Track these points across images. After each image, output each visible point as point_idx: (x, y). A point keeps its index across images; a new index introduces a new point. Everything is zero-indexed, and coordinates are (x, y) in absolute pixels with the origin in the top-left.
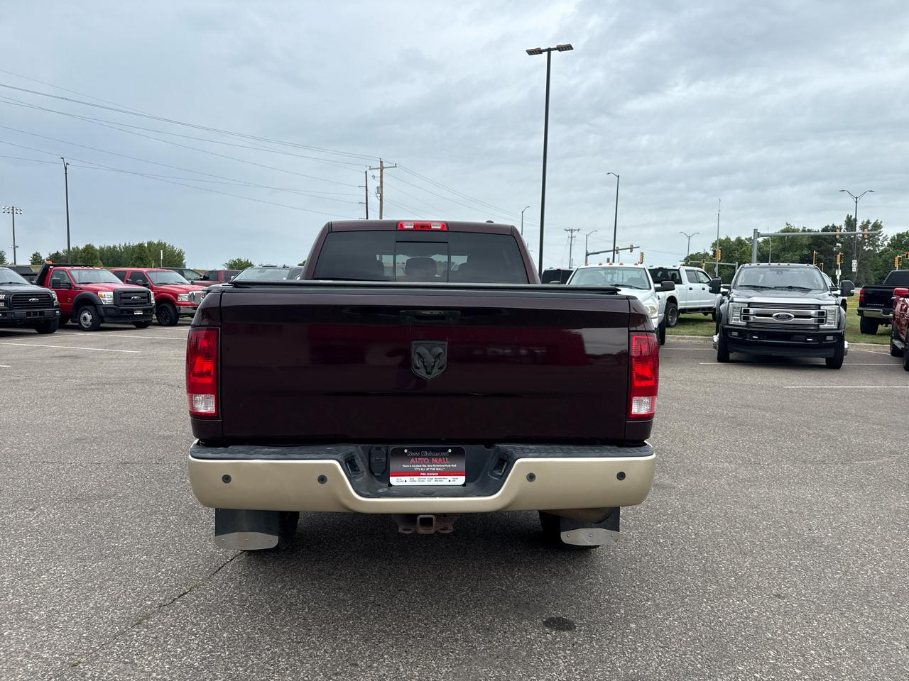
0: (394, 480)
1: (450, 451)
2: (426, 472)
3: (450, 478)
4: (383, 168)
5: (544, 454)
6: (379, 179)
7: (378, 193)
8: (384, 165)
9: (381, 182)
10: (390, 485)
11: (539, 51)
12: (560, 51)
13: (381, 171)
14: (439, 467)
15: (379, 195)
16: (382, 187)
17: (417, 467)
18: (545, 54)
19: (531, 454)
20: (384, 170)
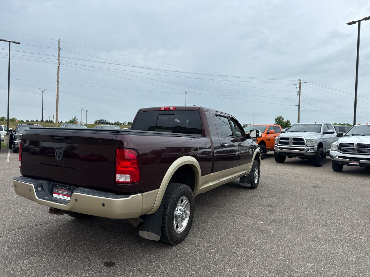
0: (55, 195)
1: (68, 187)
2: (62, 194)
3: (67, 197)
4: (301, 83)
5: (81, 192)
6: (299, 88)
7: (298, 94)
8: (302, 82)
9: (300, 89)
10: (53, 197)
11: (354, 23)
12: (366, 20)
13: (300, 85)
14: (64, 193)
15: (298, 95)
16: (300, 91)
17: (60, 192)
18: (357, 23)
19: (78, 192)
20: (301, 84)
